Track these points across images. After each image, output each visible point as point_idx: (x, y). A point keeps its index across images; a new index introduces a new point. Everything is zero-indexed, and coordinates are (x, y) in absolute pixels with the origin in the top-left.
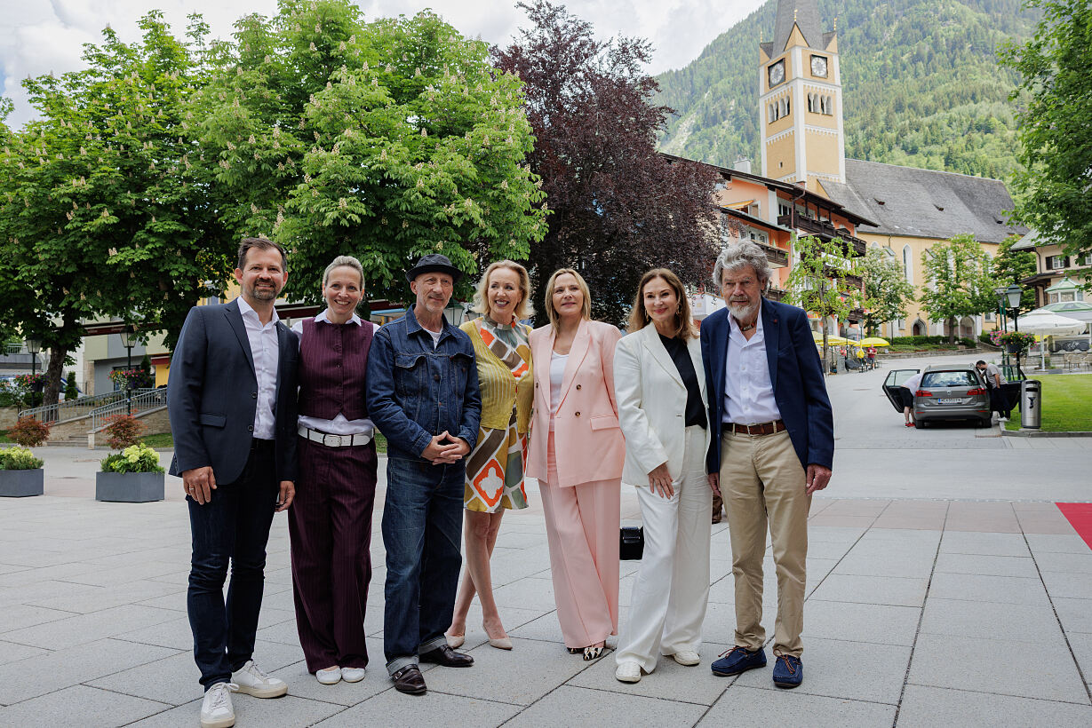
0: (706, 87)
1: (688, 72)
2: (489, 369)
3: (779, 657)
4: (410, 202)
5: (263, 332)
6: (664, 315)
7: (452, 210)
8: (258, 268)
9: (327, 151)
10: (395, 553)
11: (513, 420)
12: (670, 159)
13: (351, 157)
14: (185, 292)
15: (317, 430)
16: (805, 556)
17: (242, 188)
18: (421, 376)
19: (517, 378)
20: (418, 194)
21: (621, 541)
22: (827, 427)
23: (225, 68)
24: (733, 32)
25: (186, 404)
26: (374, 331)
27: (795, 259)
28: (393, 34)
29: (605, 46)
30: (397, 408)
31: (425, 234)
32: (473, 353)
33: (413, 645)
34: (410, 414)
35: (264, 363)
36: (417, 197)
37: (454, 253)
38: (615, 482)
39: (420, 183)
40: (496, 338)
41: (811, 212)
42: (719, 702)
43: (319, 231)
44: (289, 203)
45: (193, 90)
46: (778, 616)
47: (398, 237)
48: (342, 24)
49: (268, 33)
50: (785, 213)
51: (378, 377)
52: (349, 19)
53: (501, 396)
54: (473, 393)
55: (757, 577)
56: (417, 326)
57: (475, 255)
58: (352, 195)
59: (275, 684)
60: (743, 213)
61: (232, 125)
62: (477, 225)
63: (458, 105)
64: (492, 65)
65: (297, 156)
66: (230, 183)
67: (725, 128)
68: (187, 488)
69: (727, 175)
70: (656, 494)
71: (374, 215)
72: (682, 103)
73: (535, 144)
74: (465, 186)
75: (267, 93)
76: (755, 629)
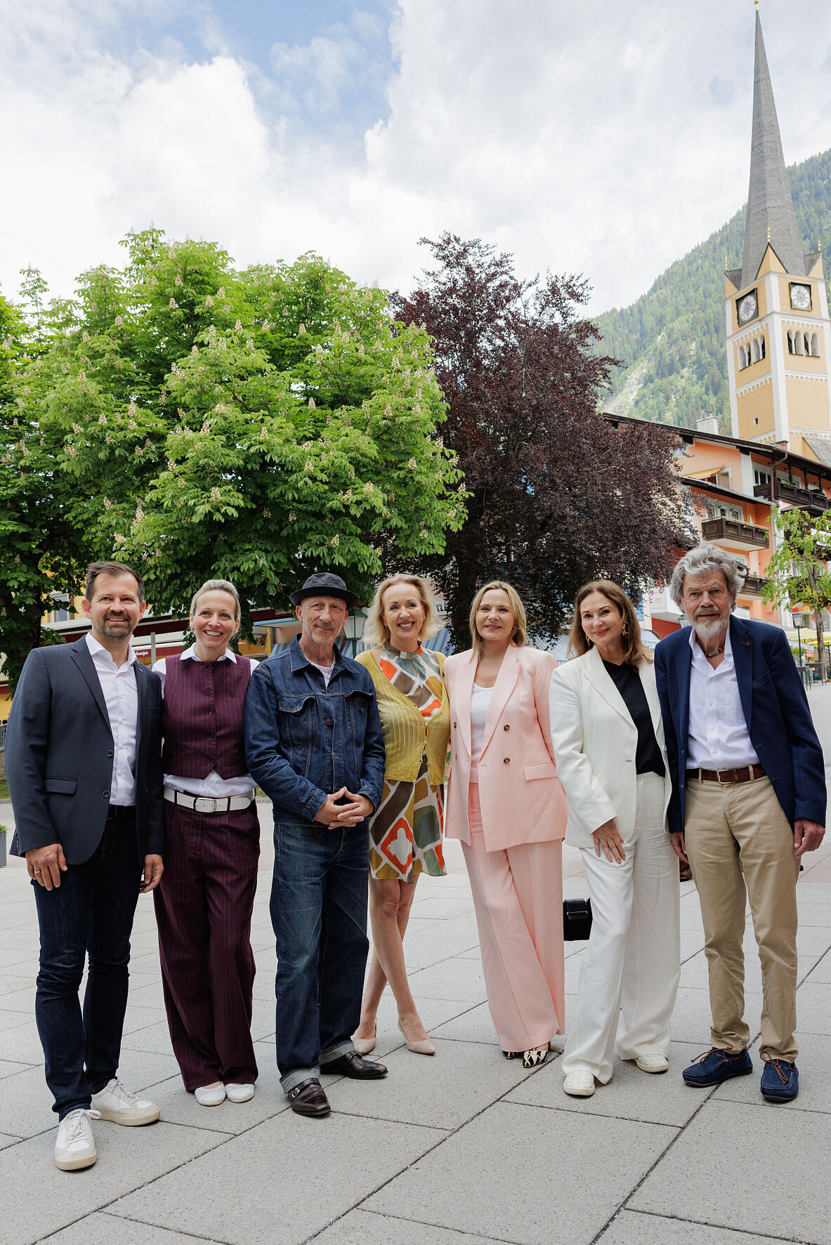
0: (658, 328)
1: (636, 310)
2: (392, 708)
3: (767, 1063)
4: (297, 490)
5: (118, 676)
6: (607, 637)
7: (349, 497)
8: (108, 598)
9: (194, 431)
10: (286, 940)
11: (423, 769)
12: (615, 421)
13: (223, 438)
14: (27, 606)
15: (186, 793)
16: (795, 934)
17: (92, 478)
18: (310, 722)
19: (427, 719)
20: (307, 479)
21: (565, 917)
22: (816, 772)
23: (68, 332)
24: (690, 259)
25: (28, 768)
26: (253, 668)
27: (778, 538)
28: (270, 284)
29: (530, 285)
30: (283, 762)
31: (317, 528)
32: (372, 690)
33: (312, 1054)
34: (299, 768)
35: (121, 712)
36: (306, 483)
37: (353, 549)
38: (554, 845)
39: (309, 466)
40: (399, 669)
41: (796, 479)
42: (694, 1121)
43: (188, 529)
44: (151, 496)
45: (30, 360)
46: (764, 1010)
47: (284, 533)
48: (207, 274)
49: (117, 288)
50: (763, 481)
51: (258, 725)
52: (216, 268)
53: (407, 740)
54: (375, 738)
55: (735, 961)
56: (303, 660)
57: (379, 551)
58: (227, 483)
59: (144, 1108)
60: (710, 484)
61: (78, 403)
62: (380, 515)
63: (353, 369)
64: (392, 316)
65: (158, 437)
66: (77, 474)
67: (684, 379)
68: (32, 871)
69: (689, 437)
70: (603, 858)
71: (254, 506)
72: (629, 349)
73: (448, 412)
74: (364, 466)
75: (120, 362)
76: (736, 1026)
